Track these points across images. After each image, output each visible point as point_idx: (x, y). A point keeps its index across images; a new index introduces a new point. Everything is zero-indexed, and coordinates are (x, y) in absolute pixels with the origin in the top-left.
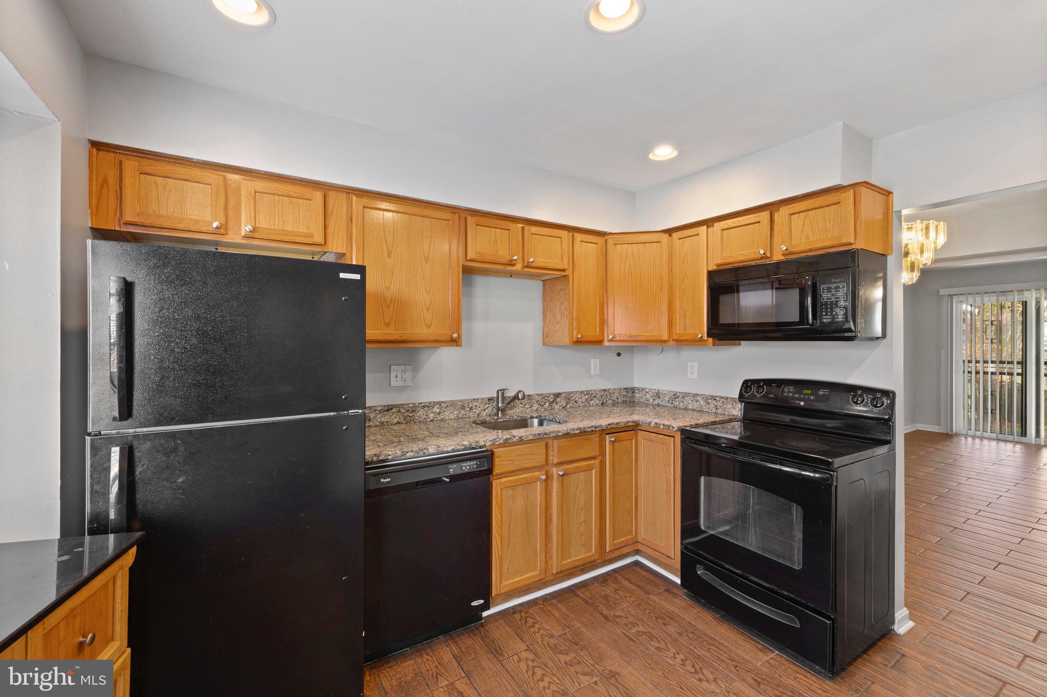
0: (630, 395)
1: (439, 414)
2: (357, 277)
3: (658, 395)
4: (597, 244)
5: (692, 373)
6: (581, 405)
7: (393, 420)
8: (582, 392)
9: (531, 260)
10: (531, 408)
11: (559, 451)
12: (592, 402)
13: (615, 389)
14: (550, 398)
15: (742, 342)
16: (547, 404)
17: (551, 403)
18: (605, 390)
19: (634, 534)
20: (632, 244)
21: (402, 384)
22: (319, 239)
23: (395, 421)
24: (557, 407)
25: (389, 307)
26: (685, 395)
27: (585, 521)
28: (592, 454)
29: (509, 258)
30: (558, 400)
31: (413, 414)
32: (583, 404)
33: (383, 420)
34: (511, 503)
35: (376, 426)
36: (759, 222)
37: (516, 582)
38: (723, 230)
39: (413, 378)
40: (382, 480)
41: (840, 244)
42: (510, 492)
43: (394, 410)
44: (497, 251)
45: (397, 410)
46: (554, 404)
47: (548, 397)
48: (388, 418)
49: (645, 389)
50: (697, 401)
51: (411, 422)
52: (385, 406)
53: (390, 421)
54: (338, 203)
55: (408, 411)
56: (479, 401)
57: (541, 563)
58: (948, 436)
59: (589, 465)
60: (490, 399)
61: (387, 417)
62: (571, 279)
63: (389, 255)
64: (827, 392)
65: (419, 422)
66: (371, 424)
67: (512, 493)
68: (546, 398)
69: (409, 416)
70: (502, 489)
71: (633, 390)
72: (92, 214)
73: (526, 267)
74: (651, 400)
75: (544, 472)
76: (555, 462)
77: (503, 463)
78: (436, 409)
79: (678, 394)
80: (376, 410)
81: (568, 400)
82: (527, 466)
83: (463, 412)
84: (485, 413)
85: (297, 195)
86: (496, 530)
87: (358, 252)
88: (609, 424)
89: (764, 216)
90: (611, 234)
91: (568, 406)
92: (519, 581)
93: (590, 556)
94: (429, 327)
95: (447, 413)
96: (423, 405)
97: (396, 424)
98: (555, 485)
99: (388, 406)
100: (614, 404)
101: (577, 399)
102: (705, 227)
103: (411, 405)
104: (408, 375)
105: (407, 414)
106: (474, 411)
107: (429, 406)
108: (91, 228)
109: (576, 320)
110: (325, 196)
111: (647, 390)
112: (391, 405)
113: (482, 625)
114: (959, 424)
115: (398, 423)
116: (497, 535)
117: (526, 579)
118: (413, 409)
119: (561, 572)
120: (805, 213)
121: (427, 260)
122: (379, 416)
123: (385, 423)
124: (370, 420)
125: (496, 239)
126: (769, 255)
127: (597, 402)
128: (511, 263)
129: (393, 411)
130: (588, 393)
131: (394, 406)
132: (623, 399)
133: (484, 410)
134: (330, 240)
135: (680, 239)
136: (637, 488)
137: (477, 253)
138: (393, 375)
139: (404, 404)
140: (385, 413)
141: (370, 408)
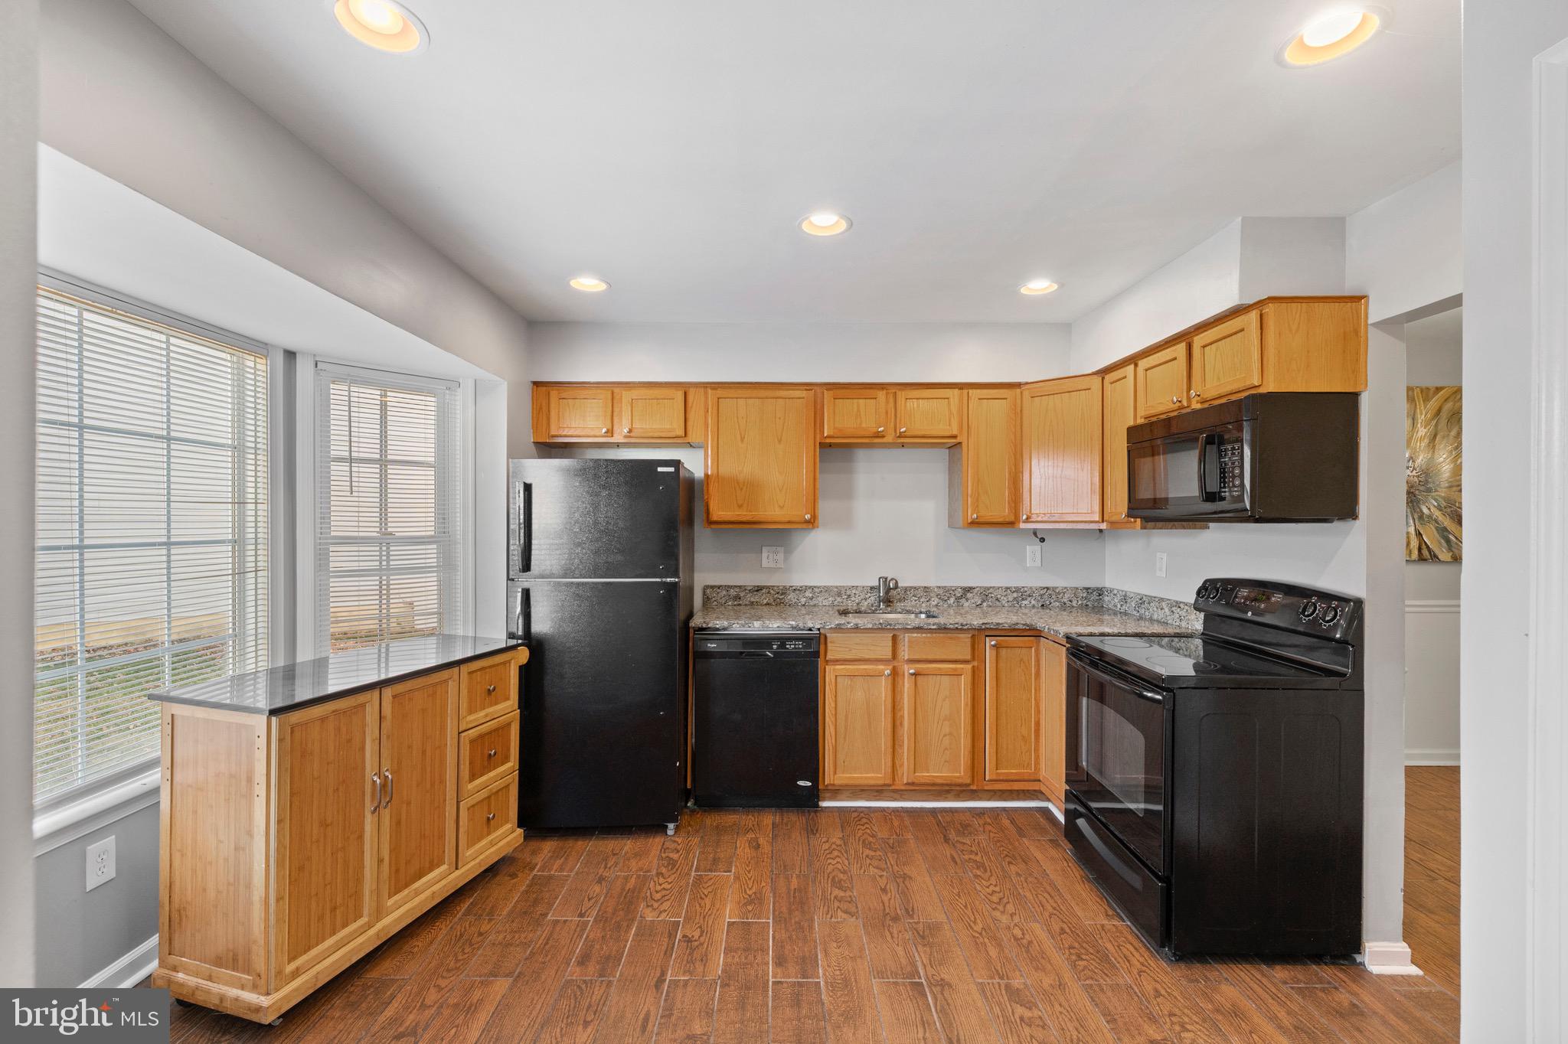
0: (1094, 596)
1: (811, 599)
2: (672, 469)
3: (1125, 599)
4: (1006, 399)
5: (1161, 570)
6: (1006, 605)
8: (1007, 588)
9: (903, 430)
10: (928, 603)
11: (909, 647)
12: (1024, 602)
13: (1066, 588)
14: (956, 592)
15: (1211, 525)
16: (952, 600)
17: (958, 599)
18: (1048, 588)
19: (1033, 769)
20: (1053, 394)
21: (773, 565)
22: (681, 433)
23: (765, 602)
24: (966, 604)
25: (742, 489)
26: (1151, 599)
27: (950, 734)
28: (960, 657)
29: (875, 430)
30: (969, 595)
31: (783, 596)
32: (1010, 604)
33: (752, 599)
34: (848, 693)
35: (746, 605)
36: (1175, 359)
37: (854, 778)
38: (1146, 370)
39: (786, 559)
40: (709, 645)
41: (1244, 386)
42: (847, 681)
43: (764, 591)
44: (861, 424)
45: (767, 591)
46: (963, 601)
47: (953, 591)
49: (1113, 589)
50: (1161, 609)
52: (754, 587)
53: (760, 601)
54: (696, 398)
55: (778, 593)
56: (859, 589)
57: (885, 767)
59: (955, 670)
60: (872, 588)
61: (759, 597)
62: (964, 445)
63: (742, 439)
64: (1279, 598)
65: (789, 605)
66: (741, 602)
67: (849, 683)
68: (951, 592)
69: (779, 598)
70: (836, 676)
71: (1100, 592)
72: (533, 432)
73: (899, 437)
74: (1119, 606)
75: (891, 667)
76: (906, 658)
77: (839, 649)
78: (808, 594)
79: (1144, 599)
80: (745, 590)
81: (984, 597)
82: (867, 657)
83: (839, 599)
84: (866, 603)
85: (662, 397)
86: (830, 717)
87: (712, 441)
88: (983, 624)
89: (1181, 349)
90: (1027, 383)
91: (985, 604)
92: (858, 778)
93: (955, 777)
94: (781, 507)
95: (820, 599)
96: (794, 588)
97: (766, 605)
98: (907, 685)
99: (758, 586)
100: (1064, 607)
101: (999, 596)
102: (1132, 367)
103: (781, 588)
104: (781, 556)
105: (777, 596)
106: (853, 599)
107: (801, 590)
108: (534, 442)
109: (971, 497)
110: (685, 393)
111: (1115, 592)
112: (761, 586)
113: (816, 812)
115: (767, 604)
116: (830, 723)
117: (866, 778)
118: (784, 591)
119: (913, 784)
120: (1215, 344)
121: (780, 441)
122: (749, 595)
123: (754, 603)
124: (740, 599)
125: (858, 410)
126: (1185, 403)
127: (1033, 602)
128: (878, 435)
129: (762, 592)
130: (1017, 590)
131: (768, 587)
132: (1080, 602)
133: (866, 599)
134: (690, 433)
135: (1111, 383)
136: (1038, 712)
137: (835, 428)
138: (765, 555)
139: (774, 586)
140: (755, 593)
141: (740, 587)
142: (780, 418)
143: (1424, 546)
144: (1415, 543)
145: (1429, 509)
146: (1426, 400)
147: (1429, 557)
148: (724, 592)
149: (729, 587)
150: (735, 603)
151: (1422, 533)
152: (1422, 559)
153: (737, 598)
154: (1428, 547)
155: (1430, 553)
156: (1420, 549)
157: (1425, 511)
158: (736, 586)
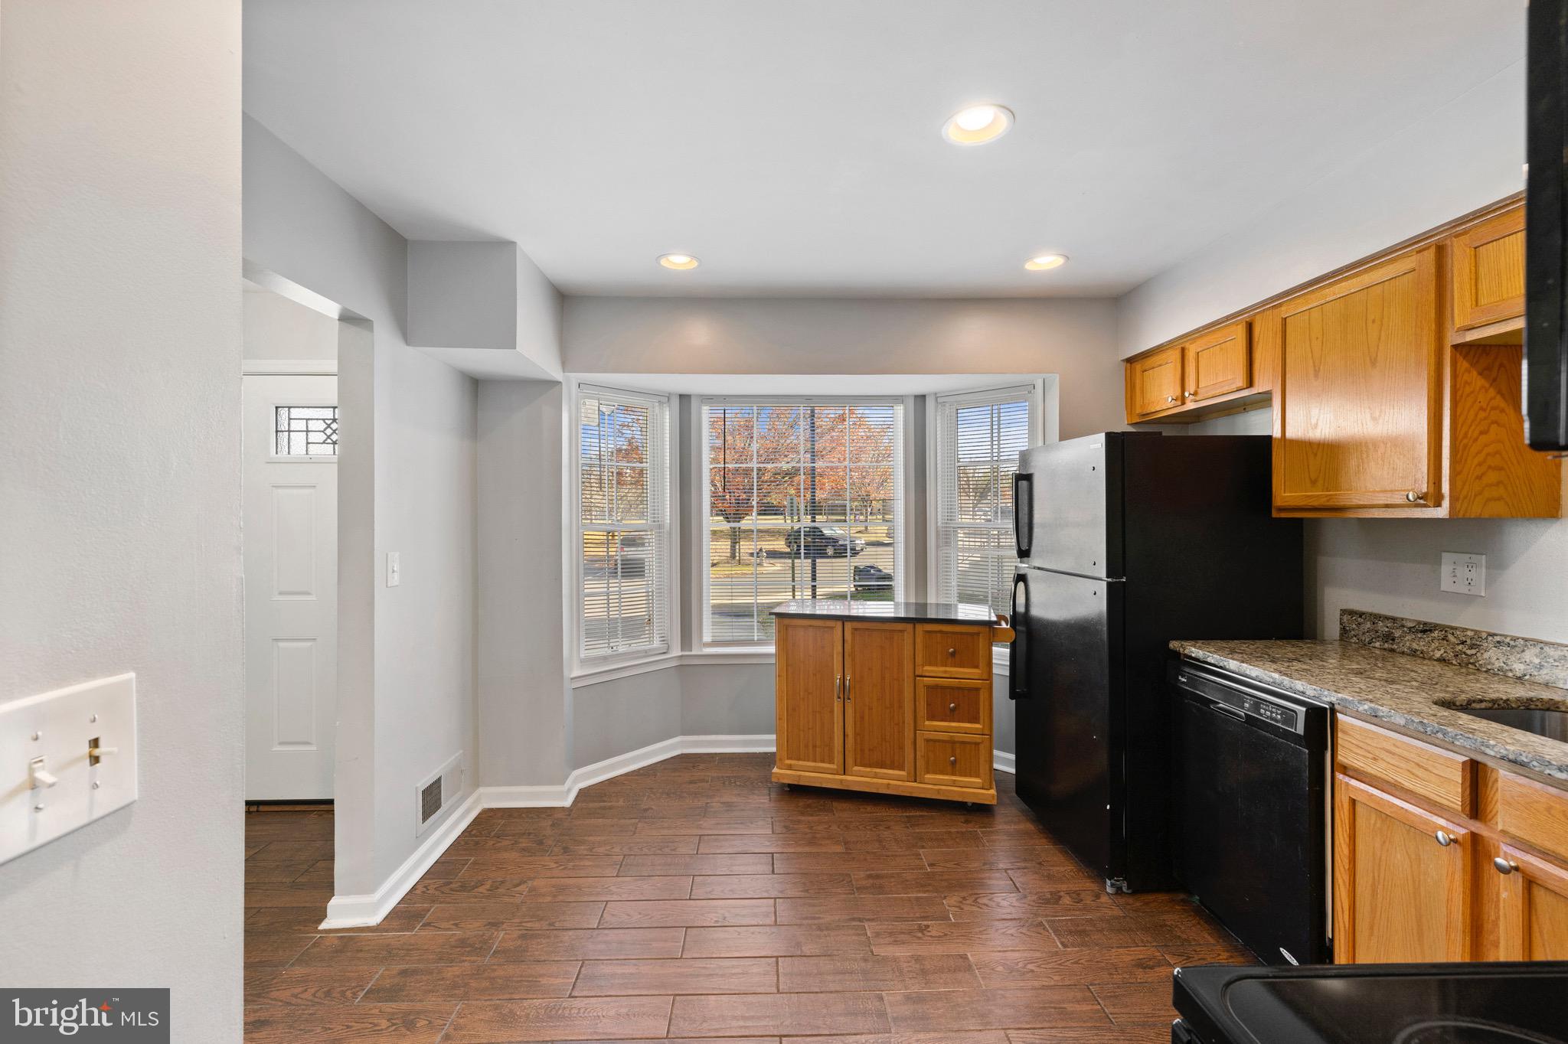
1: (1536, 666)
7: (1433, 651)
21: (1464, 590)
23: (1438, 654)
25: (1316, 455)
31: (1473, 651)
33: (1415, 646)
35: (1404, 653)
39: (1489, 579)
43: (1436, 634)
45: (1442, 635)
48: (1424, 646)
51: (1470, 666)
52: (1419, 623)
53: (1428, 652)
55: (1463, 643)
61: (1421, 644)
63: (1317, 374)
65: (1485, 670)
66: (1395, 647)
69: (1465, 653)
78: (1528, 655)
80: (1403, 626)
96: (1495, 638)
97: (1439, 660)
99: (1425, 624)
103: (1469, 633)
104: (1479, 574)
105: (1460, 647)
107: (1510, 644)
112: (1431, 624)
115: (1443, 660)
118: (1475, 642)
121: (1374, 362)
122: (1408, 637)
123: (1418, 653)
124: (1393, 640)
129: (1433, 635)
131: (1443, 628)
138: (1446, 569)
139: (1456, 628)
140: (1419, 635)
141: (1394, 619)
142: (1374, 321)
148: (1368, 625)
149: (1376, 617)
150: (1386, 646)
153: (1389, 637)
158: (1387, 618)
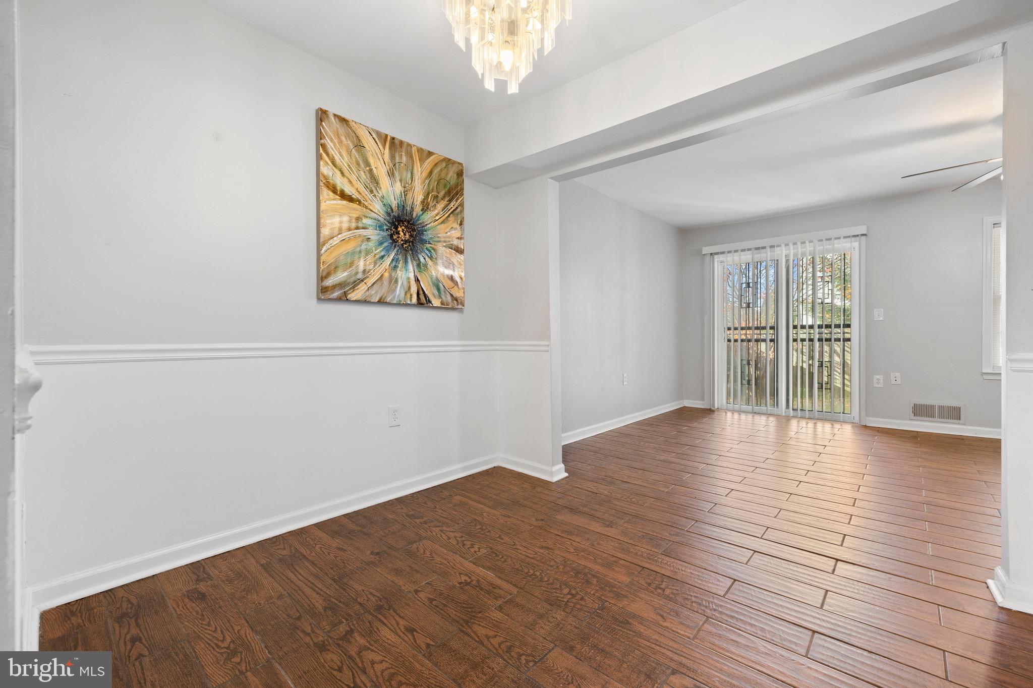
58: (709, 412)
114: (720, 399)
143: (421, 292)
144: (414, 289)
145: (425, 258)
146: (422, 161)
147: (425, 302)
151: (419, 279)
152: (420, 304)
154: (424, 293)
155: (426, 299)
156: (418, 294)
157: (422, 260)
